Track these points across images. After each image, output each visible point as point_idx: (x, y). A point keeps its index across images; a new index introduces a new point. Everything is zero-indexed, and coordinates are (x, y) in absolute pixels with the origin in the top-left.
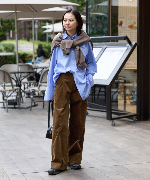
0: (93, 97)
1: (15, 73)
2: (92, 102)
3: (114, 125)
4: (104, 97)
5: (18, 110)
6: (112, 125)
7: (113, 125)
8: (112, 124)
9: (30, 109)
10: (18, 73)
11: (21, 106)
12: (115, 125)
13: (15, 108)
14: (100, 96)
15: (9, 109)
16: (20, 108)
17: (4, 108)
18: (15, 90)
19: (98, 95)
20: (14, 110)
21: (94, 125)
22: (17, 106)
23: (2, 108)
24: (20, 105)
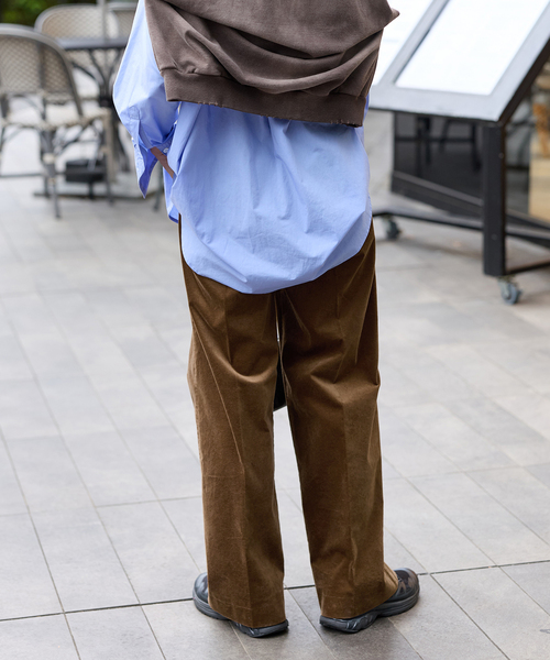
0: (423, 148)
1: (90, 50)
2: (419, 174)
3: (516, 299)
4: (467, 147)
5: (102, 206)
6: (509, 298)
7: (513, 299)
8: (507, 293)
9: (152, 202)
10: (106, 48)
11: (116, 189)
12: (522, 298)
13: (91, 197)
14: (449, 147)
15: (64, 203)
16: (111, 198)
17: (47, 195)
18: (91, 123)
19: (443, 140)
20: (86, 205)
21: (427, 296)
22: (99, 189)
23: (37, 195)
24: (115, 181)
